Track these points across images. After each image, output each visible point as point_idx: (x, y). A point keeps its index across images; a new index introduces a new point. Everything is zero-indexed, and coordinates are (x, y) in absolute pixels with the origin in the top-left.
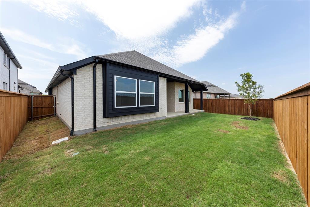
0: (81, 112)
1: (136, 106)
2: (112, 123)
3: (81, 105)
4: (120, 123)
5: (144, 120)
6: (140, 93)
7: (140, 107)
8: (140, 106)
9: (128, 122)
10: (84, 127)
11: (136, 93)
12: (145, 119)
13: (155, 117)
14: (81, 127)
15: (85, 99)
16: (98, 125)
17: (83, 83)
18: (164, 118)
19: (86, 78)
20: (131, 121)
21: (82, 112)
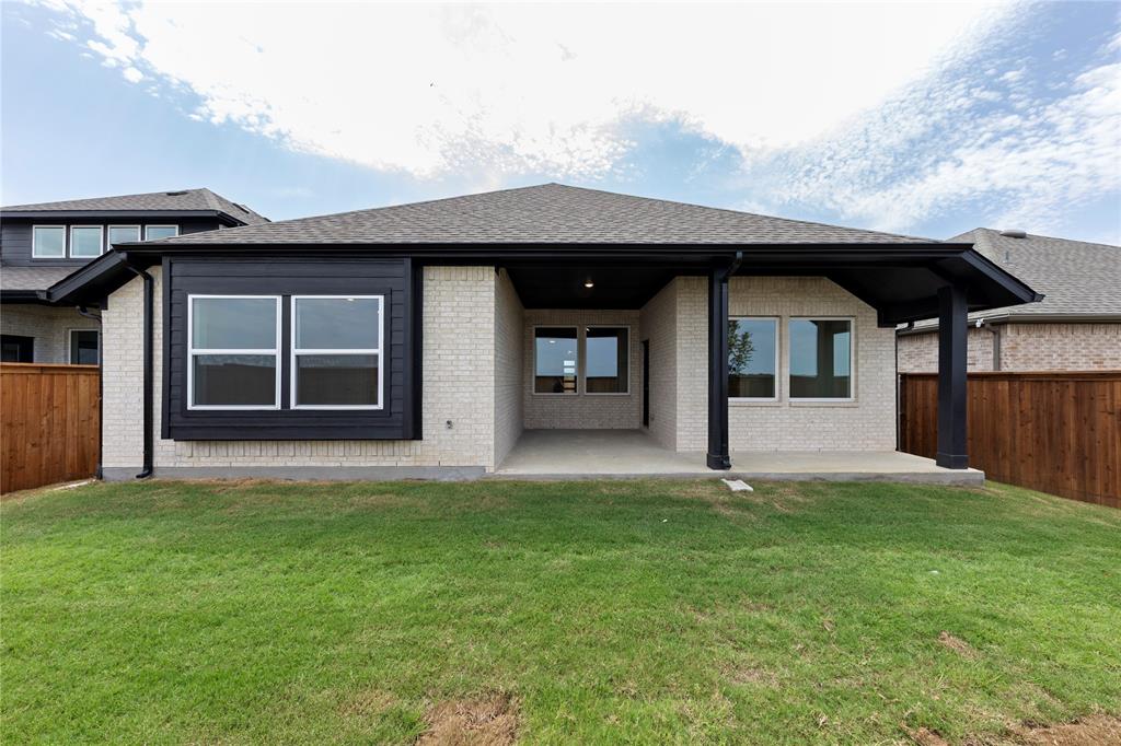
0: (116, 417)
1: (278, 406)
2: (203, 459)
3: (117, 395)
4: (234, 465)
5: (341, 469)
6: (294, 352)
7: (294, 411)
8: (293, 406)
9: (264, 465)
10: (123, 459)
11: (277, 352)
12: (346, 464)
13: (405, 462)
14: (117, 460)
15: (127, 379)
16: (158, 462)
17: (123, 331)
18: (472, 478)
19: (128, 315)
20: (279, 462)
21: (120, 417)
